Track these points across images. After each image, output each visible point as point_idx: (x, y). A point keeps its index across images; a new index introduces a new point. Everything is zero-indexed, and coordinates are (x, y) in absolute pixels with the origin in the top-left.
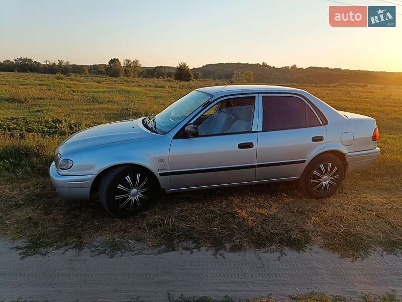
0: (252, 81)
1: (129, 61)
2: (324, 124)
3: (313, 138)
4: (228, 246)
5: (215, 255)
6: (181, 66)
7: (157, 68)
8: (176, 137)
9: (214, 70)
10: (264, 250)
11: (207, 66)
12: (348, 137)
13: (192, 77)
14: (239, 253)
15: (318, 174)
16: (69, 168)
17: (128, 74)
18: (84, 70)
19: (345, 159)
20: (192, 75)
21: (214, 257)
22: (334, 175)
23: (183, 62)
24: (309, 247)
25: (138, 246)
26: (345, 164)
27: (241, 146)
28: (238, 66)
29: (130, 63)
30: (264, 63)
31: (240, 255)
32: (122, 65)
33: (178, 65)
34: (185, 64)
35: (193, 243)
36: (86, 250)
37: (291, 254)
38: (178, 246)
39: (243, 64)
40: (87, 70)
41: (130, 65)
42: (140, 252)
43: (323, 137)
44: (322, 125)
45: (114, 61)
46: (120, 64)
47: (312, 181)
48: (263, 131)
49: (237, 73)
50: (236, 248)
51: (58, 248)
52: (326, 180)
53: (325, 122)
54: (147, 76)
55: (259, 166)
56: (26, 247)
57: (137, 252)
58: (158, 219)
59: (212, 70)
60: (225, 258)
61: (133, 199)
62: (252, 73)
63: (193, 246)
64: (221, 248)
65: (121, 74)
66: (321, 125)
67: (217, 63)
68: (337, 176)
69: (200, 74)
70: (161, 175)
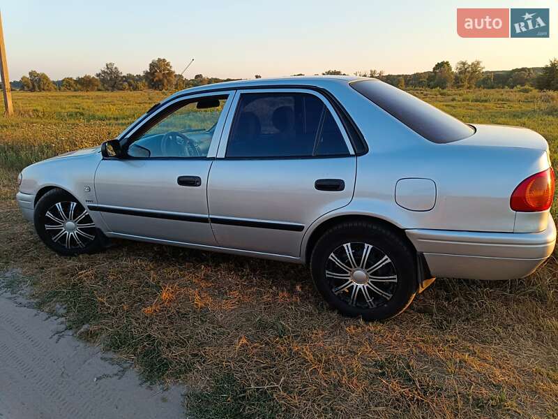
1: (464, 64)
2: (357, 155)
7: (514, 71)
17: (460, 84)
18: (399, 81)
29: (466, 66)
32: (454, 70)
40: (403, 81)
41: (466, 69)
44: (353, 156)
45: (442, 66)
46: (450, 69)
48: (227, 158)
53: (362, 150)
54: (495, 85)
65: (448, 84)
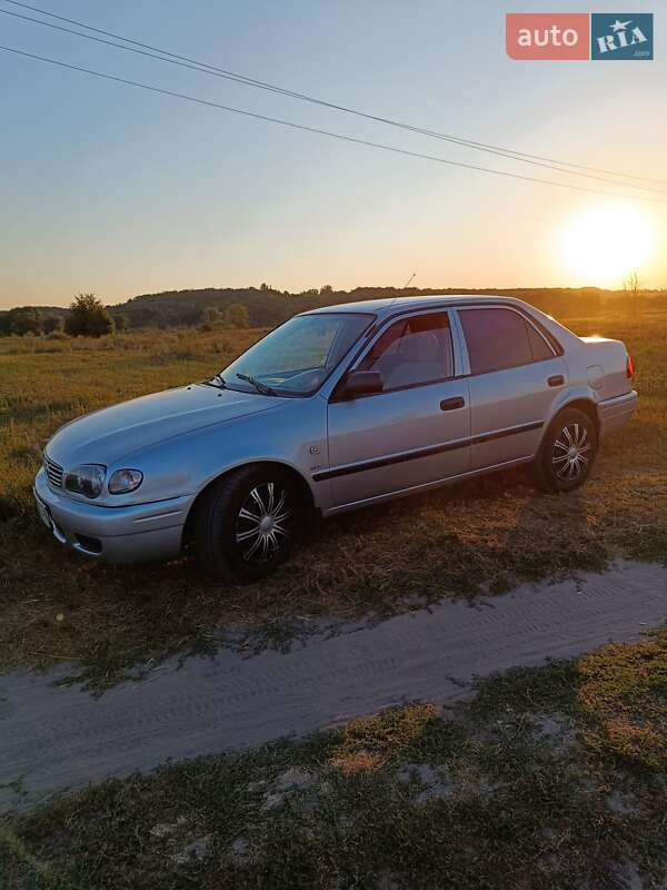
0: (246, 325)
2: (559, 355)
3: (550, 379)
4: (484, 587)
5: (472, 606)
6: (80, 302)
8: (333, 399)
9: (157, 308)
10: (548, 581)
11: (139, 299)
12: (596, 374)
13: (113, 326)
14: (512, 594)
15: (563, 446)
16: (135, 488)
19: (596, 415)
20: (112, 320)
21: (472, 609)
22: (583, 445)
23: (86, 292)
24: (610, 563)
25: (322, 623)
26: (597, 423)
27: (445, 406)
28: (209, 295)
30: (264, 285)
31: (513, 597)
33: (76, 302)
34: (91, 298)
35: (420, 596)
36: (220, 651)
37: (592, 579)
38: (397, 606)
39: (221, 290)
42: (334, 631)
43: (561, 377)
44: (556, 357)
47: (555, 460)
48: (472, 374)
49: (210, 311)
50: (500, 588)
51: (161, 660)
52: (574, 456)
53: (561, 352)
55: (475, 441)
56: (87, 675)
57: (329, 632)
58: (326, 568)
59: (150, 308)
60: (493, 607)
61: (267, 536)
62: (244, 308)
63: (423, 600)
64: (475, 593)
66: (553, 356)
67: (160, 292)
68: (587, 447)
69: (126, 319)
70: (317, 478)
